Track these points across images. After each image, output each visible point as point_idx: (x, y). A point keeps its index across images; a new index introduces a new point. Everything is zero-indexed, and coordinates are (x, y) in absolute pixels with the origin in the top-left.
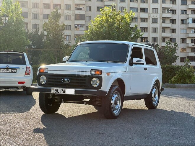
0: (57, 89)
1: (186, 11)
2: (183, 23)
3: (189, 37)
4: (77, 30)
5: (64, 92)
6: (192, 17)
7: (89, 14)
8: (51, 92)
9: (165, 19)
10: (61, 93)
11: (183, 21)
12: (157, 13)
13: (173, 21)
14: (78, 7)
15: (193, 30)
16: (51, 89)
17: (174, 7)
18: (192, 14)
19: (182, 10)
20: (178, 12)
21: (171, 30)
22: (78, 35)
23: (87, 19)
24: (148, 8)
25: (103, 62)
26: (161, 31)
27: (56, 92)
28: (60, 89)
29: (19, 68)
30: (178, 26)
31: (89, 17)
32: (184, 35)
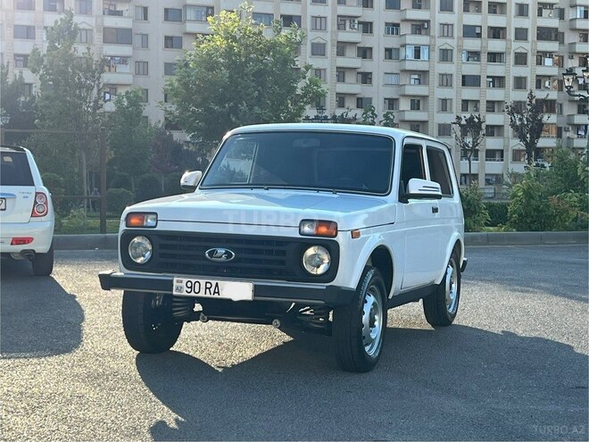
0: (193, 281)
1: (397, 25)
2: (390, 58)
3: (404, 96)
4: (110, 71)
5: (218, 293)
6: (413, 42)
7: (144, 27)
8: (172, 291)
9: (343, 45)
10: (208, 295)
11: (390, 53)
12: (323, 29)
13: (365, 53)
14: (112, 8)
15: (416, 77)
16: (172, 281)
17: (367, 15)
18: (412, 33)
19: (387, 24)
20: (379, 29)
21: (360, 76)
22: (114, 85)
23: (137, 40)
24: (300, 17)
25: (318, 191)
26: (335, 78)
27: (189, 290)
28: (203, 282)
29: (13, 196)
30: (377, 65)
31: (143, 35)
32: (394, 88)
